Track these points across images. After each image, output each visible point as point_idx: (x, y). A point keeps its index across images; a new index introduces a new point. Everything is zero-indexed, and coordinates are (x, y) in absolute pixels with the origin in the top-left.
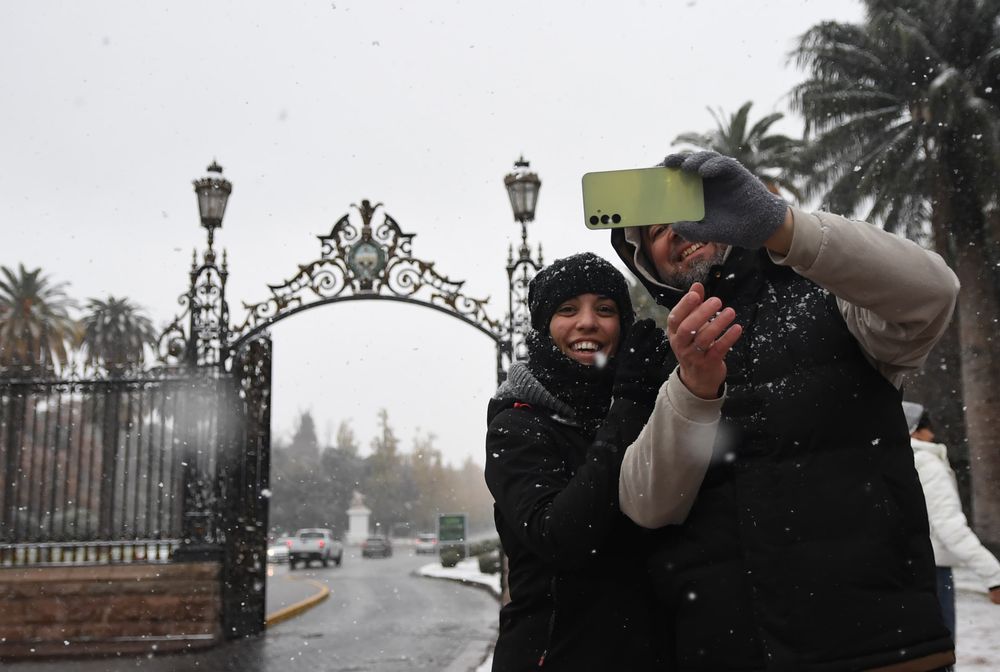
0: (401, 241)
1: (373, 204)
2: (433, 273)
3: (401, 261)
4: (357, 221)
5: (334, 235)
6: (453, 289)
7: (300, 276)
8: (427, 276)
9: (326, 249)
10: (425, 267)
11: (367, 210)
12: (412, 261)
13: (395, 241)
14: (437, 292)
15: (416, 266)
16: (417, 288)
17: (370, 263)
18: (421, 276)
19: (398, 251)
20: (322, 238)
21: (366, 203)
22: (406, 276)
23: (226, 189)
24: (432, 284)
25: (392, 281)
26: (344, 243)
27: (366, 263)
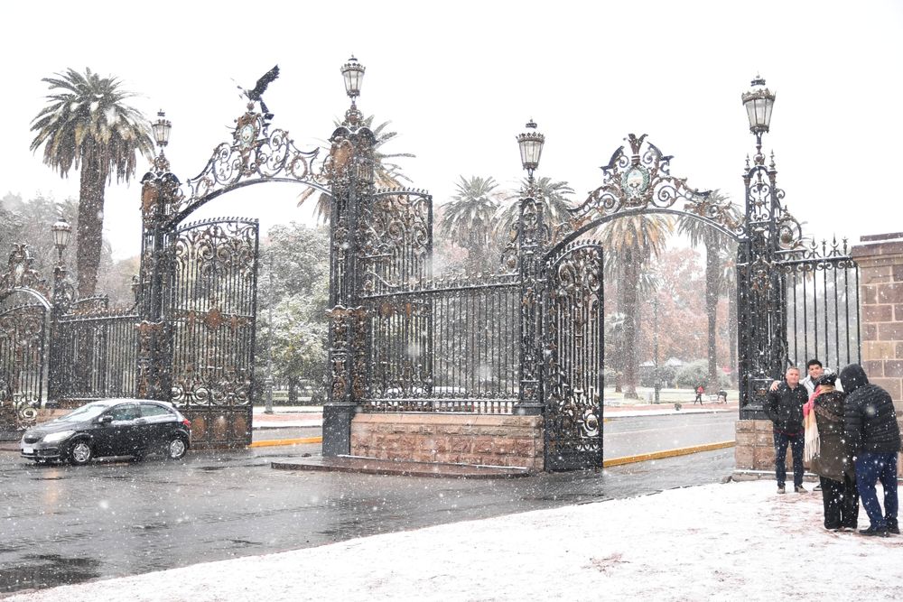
0: (661, 163)
1: (638, 137)
2: (685, 188)
3: (661, 180)
4: (628, 151)
5: (612, 165)
6: (701, 200)
7: (589, 200)
8: (681, 190)
9: (608, 176)
10: (680, 183)
11: (635, 142)
12: (669, 180)
13: (657, 164)
14: (689, 203)
15: (672, 183)
16: (673, 201)
17: (638, 185)
18: (676, 191)
19: (659, 172)
20: (604, 169)
21: (632, 136)
22: (665, 192)
23: (539, 140)
24: (685, 197)
25: (655, 197)
26: (620, 170)
27: (635, 185)
